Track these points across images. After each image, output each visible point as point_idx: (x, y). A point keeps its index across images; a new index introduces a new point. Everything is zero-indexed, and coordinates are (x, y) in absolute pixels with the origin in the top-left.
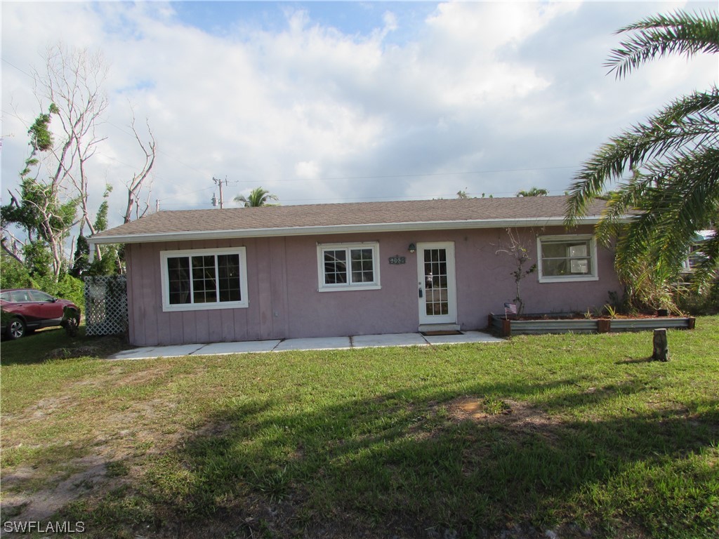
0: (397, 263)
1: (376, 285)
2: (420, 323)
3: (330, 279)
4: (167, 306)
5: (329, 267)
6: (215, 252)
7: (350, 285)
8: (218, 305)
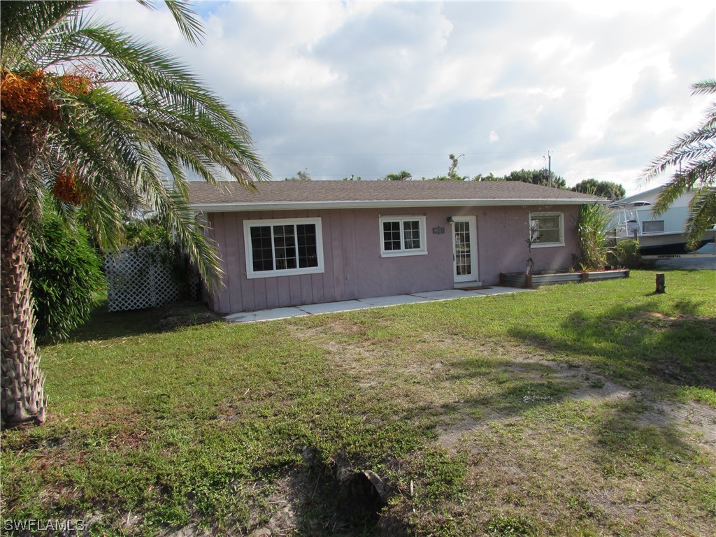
0: (439, 233)
1: (423, 251)
2: (455, 281)
4: (251, 273)
5: (387, 236)
6: (295, 222)
7: (403, 252)
8: (298, 271)
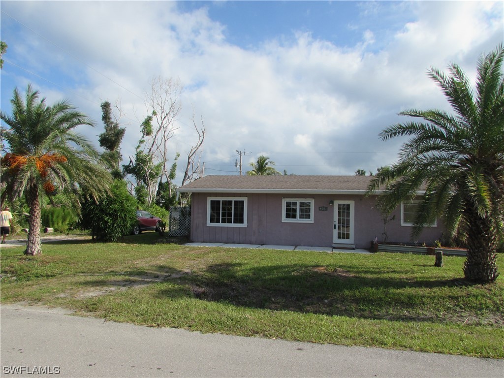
0: (323, 210)
1: (311, 220)
2: (334, 242)
3: (288, 216)
4: (209, 224)
5: (288, 210)
6: (233, 199)
7: (298, 220)
8: (233, 225)
